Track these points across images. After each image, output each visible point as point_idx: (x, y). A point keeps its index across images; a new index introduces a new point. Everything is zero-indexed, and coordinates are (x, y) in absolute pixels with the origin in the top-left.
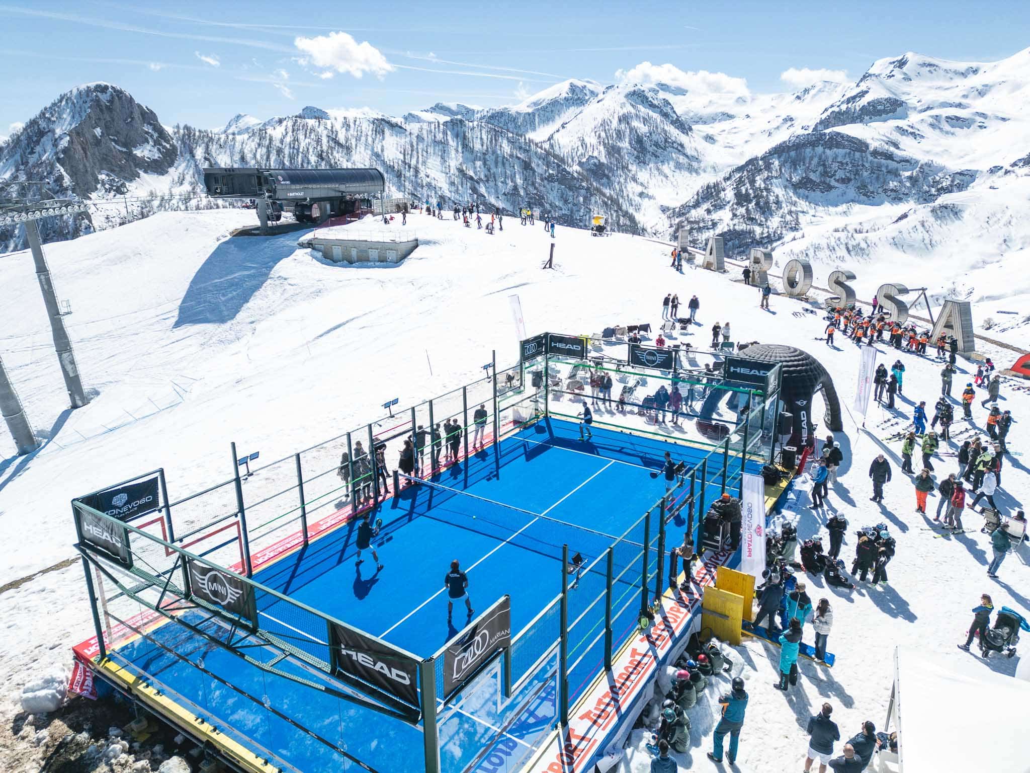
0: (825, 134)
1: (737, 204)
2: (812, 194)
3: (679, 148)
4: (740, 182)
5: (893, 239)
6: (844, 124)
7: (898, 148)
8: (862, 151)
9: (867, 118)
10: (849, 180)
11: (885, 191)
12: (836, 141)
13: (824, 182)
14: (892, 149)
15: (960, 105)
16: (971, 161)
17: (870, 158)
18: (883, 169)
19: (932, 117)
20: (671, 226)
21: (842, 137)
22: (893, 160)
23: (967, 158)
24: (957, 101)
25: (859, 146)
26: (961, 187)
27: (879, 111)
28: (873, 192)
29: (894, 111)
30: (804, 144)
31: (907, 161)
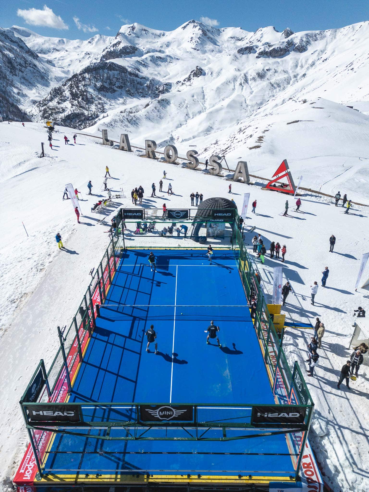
0: (107, 63)
1: (73, 99)
2: (107, 94)
3: (34, 67)
4: (71, 87)
5: (146, 115)
6: (114, 58)
7: (139, 72)
8: (125, 73)
9: (123, 55)
10: (122, 87)
11: (138, 93)
12: (113, 67)
13: (111, 88)
14: (137, 72)
15: (160, 51)
16: (169, 79)
17: (129, 76)
18: (135, 82)
19: (150, 56)
20: (40, 111)
21: (115, 65)
22: (138, 78)
23: (167, 77)
24: (158, 49)
25: (123, 70)
26: (167, 91)
27: (128, 52)
28: (133, 93)
29: (134, 52)
30: (98, 68)
31: (144, 78)
